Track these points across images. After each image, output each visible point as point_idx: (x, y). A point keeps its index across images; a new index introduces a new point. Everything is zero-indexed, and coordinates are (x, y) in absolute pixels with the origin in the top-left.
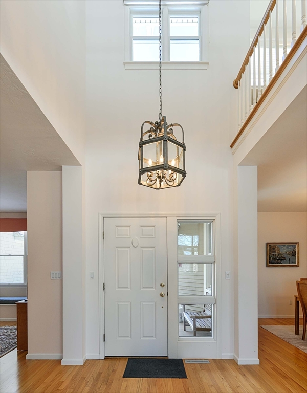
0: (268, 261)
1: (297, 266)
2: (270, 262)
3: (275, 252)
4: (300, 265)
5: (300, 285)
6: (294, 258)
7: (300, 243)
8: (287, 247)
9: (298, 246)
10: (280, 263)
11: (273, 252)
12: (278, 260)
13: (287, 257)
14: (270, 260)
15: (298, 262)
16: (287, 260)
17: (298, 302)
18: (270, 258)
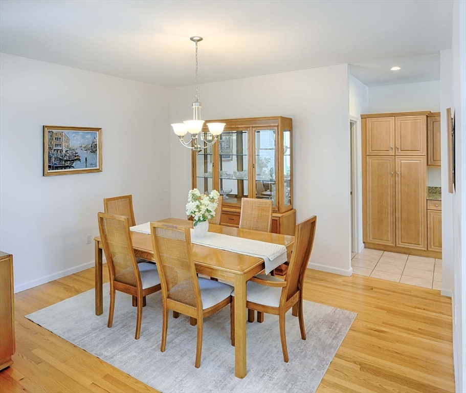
0: (47, 164)
1: (99, 171)
2: (50, 167)
3: (60, 145)
4: (103, 170)
5: (105, 221)
6: (94, 156)
7: (103, 130)
8: (83, 137)
9: (100, 135)
10: (70, 167)
11: (56, 145)
12: (66, 161)
13: (83, 154)
14: (49, 161)
15: (101, 164)
16: (83, 160)
17: (100, 251)
18: (50, 158)
